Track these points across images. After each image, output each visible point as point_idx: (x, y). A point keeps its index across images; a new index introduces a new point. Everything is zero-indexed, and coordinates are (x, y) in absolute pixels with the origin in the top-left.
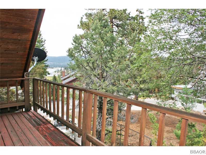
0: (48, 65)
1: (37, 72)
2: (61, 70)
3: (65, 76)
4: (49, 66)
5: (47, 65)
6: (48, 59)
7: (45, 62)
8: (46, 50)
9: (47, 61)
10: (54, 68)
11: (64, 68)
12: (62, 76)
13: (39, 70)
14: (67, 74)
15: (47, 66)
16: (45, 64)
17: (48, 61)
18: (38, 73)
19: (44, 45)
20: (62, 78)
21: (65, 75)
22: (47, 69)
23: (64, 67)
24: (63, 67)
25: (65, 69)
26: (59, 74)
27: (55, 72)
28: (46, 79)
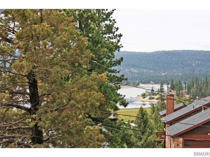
0: (123, 76)
1: (78, 102)
2: (161, 90)
3: (175, 110)
4: (126, 79)
5: (118, 75)
6: (122, 59)
7: (113, 68)
8: (117, 29)
9: (119, 62)
10: (141, 85)
11: (169, 86)
12: (164, 112)
13: (86, 95)
14: (181, 105)
15: (120, 80)
16: (113, 71)
17: (122, 63)
18: (79, 106)
19: (112, 13)
20: (164, 115)
21: (175, 108)
22: (119, 88)
23: (170, 82)
24: (168, 84)
25: (173, 88)
26: (155, 101)
27: (144, 96)
28: (115, 120)
